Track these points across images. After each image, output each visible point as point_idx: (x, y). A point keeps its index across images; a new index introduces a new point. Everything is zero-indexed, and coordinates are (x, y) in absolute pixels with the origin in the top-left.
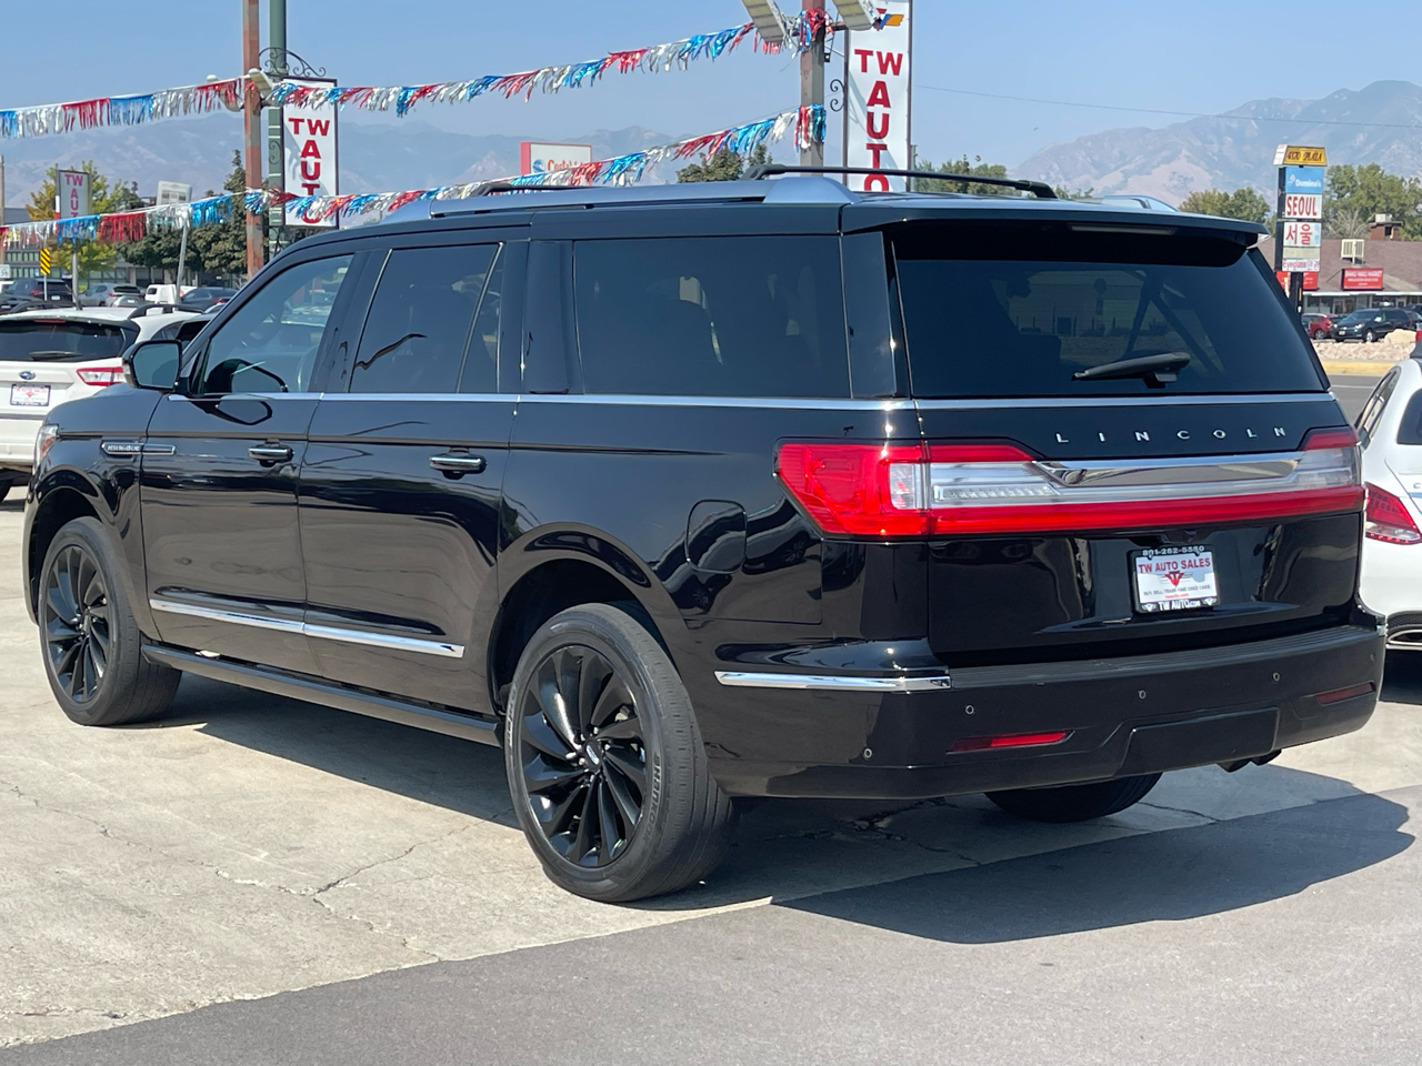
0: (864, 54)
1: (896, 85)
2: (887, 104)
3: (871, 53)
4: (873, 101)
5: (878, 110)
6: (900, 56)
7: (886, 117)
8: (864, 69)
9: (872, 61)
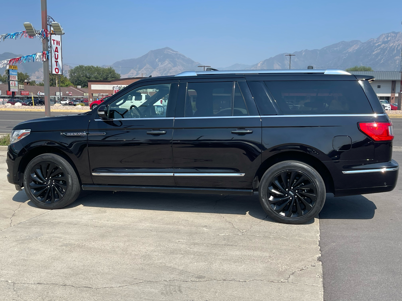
0: (54, 40)
1: (59, 48)
2: (58, 52)
3: (55, 40)
4: (56, 51)
5: (56, 53)
6: (59, 41)
7: (58, 55)
8: (54, 44)
9: (55, 42)
